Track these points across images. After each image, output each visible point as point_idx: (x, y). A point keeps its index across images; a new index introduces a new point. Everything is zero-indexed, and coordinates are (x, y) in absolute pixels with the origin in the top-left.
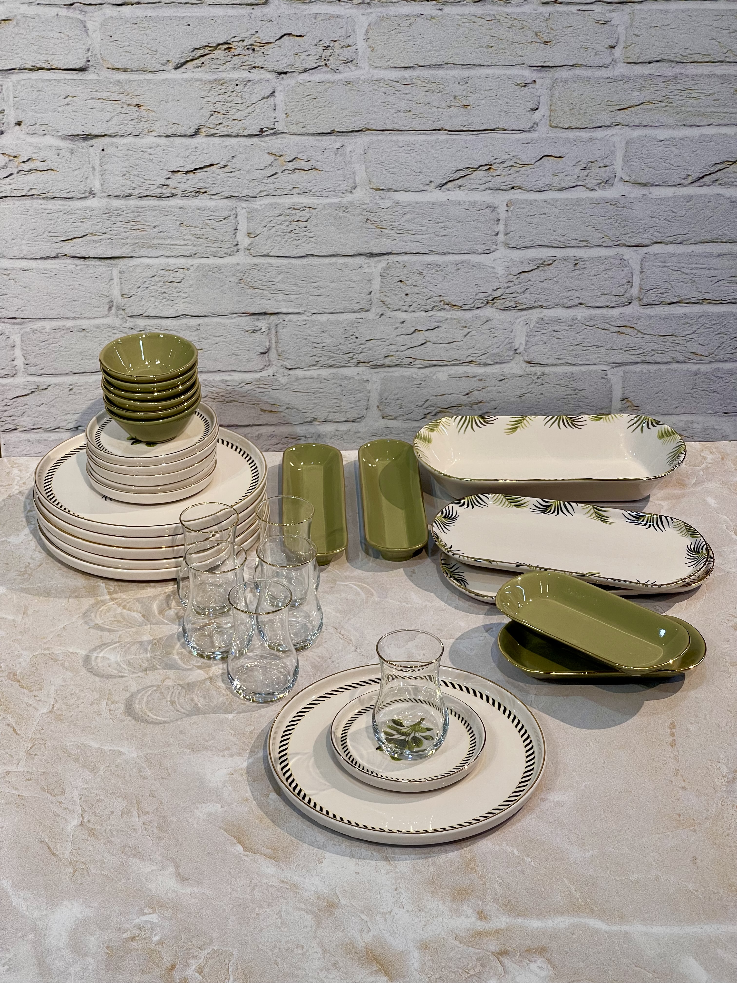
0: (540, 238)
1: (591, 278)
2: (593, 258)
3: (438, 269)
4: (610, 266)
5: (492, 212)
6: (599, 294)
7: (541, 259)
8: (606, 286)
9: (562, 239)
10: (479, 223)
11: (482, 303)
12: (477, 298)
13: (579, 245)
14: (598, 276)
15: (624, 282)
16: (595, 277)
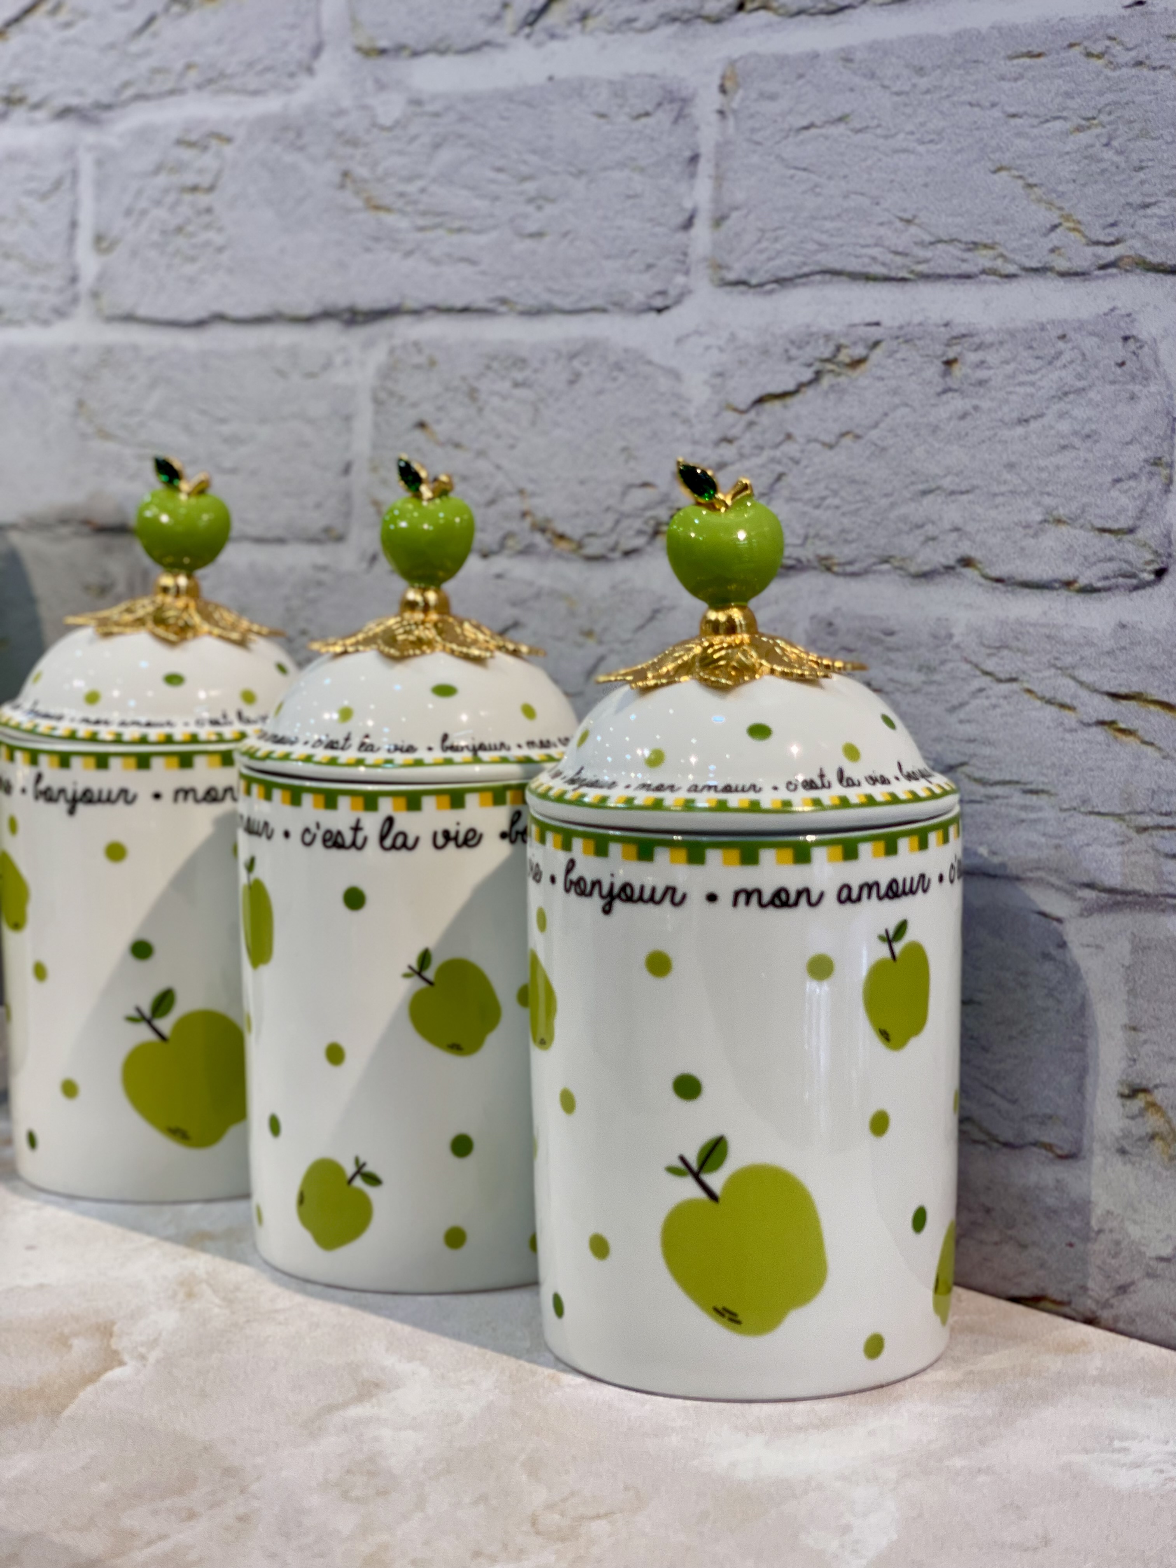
0: (824, 238)
1: (1005, 434)
2: (1012, 334)
3: (519, 376)
4: (1079, 377)
5: (676, 121)
6: (1036, 516)
7: (828, 337)
8: (1063, 475)
9: (902, 241)
10: (637, 177)
11: (640, 532)
12: (627, 507)
13: (965, 268)
14: (1034, 425)
15: (1135, 457)
16: (1020, 430)
